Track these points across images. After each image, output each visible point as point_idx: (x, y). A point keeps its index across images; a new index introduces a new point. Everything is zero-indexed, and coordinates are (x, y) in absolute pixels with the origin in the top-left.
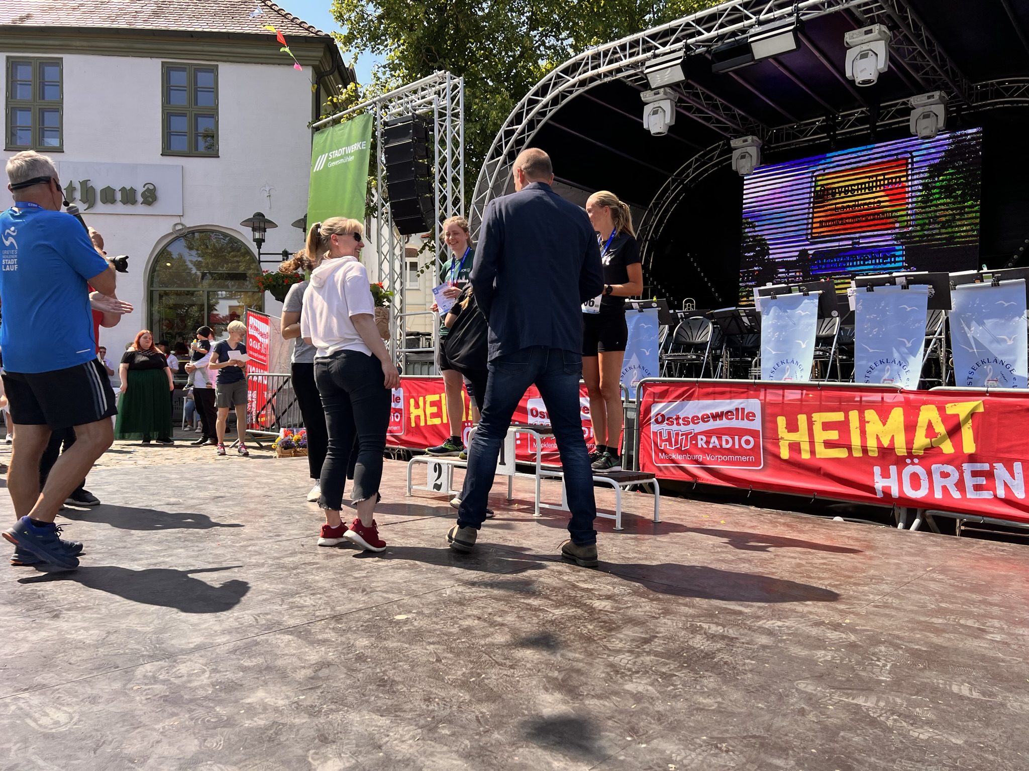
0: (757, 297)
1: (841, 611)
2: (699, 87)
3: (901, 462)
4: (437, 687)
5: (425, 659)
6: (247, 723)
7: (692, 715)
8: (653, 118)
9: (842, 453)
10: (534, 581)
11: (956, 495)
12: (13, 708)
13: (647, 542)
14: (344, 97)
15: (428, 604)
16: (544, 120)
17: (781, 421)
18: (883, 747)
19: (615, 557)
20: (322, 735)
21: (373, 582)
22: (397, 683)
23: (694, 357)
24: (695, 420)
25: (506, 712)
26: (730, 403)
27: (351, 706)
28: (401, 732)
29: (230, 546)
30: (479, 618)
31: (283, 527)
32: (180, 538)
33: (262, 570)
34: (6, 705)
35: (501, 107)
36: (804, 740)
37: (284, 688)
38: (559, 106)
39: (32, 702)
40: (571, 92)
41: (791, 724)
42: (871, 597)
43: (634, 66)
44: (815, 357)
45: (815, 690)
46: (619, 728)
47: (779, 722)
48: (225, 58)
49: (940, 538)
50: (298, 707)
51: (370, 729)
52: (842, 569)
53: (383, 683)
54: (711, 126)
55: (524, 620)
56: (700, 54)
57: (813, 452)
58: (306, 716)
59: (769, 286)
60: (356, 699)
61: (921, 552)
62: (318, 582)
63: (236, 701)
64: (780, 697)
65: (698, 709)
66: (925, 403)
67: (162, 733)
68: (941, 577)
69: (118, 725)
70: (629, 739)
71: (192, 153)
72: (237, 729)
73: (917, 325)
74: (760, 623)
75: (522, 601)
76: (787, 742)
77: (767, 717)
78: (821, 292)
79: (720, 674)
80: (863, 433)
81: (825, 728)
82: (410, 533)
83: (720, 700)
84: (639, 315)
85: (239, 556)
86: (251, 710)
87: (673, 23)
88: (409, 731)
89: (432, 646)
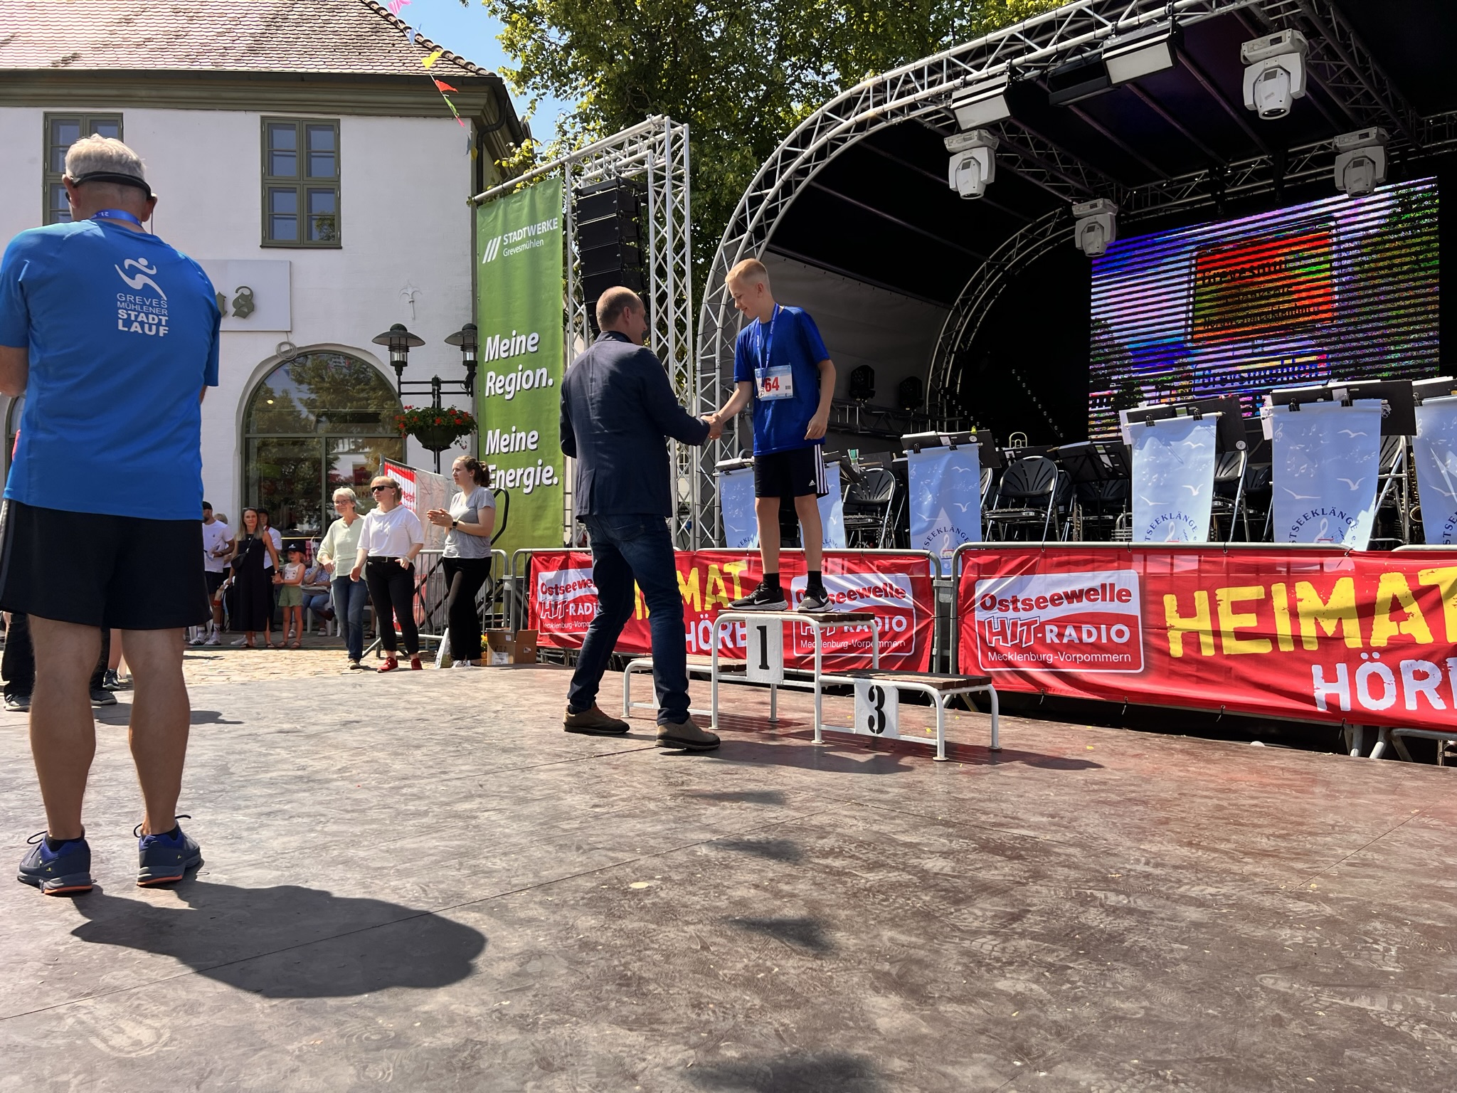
0: (1125, 424)
1: (1300, 872)
2: (1026, 130)
3: (1353, 660)
4: (709, 986)
5: (684, 945)
6: (427, 1042)
7: (1110, 1027)
8: (962, 173)
9: (1263, 648)
10: (829, 833)
11: (1438, 704)
12: (70, 1021)
13: (986, 777)
14: (516, 159)
15: (677, 867)
16: (806, 181)
17: (1170, 601)
18: (1416, 1072)
19: (943, 797)
20: (543, 1059)
21: (591, 835)
22: (648, 981)
23: (1032, 514)
24: (1041, 602)
25: (819, 1023)
26: (1094, 578)
27: (581, 1015)
28: (664, 1054)
29: (376, 788)
30: (756, 886)
31: (450, 761)
32: (301, 777)
33: (424, 820)
34: (60, 1018)
35: (740, 168)
36: (1292, 1063)
37: (476, 989)
38: (827, 161)
39: (97, 1013)
40: (844, 140)
41: (1265, 1039)
42: (1340, 851)
43: (936, 98)
44: (1214, 509)
45: (1291, 988)
46: (999, 1047)
47: (1245, 1037)
48: (349, 110)
49: (1418, 769)
50: (501, 1017)
51: (616, 1050)
52: (1285, 813)
53: (627, 982)
54: (1045, 186)
55: (825, 889)
56: (1030, 80)
57: (1218, 647)
58: (514, 1030)
59: (1143, 406)
60: (588, 1004)
61: (1395, 789)
62: (509, 836)
63: (407, 1009)
64: (1239, 999)
65: (1115, 1018)
66: (1387, 570)
67: (298, 1057)
68: (1435, 822)
69: (231, 1046)
70: (1018, 1063)
71: (304, 243)
72: (412, 1051)
73: (1366, 457)
74: (1182, 889)
75: (817, 861)
76: (1264, 1067)
77: (1225, 1030)
78: (1220, 414)
79: (1137, 965)
80: (1294, 614)
81: (1319, 1045)
82: (634, 767)
83: (1145, 1003)
84: (950, 455)
85: (389, 801)
86: (431, 1022)
87: (992, 36)
88: (677, 1052)
89: (692, 927)
